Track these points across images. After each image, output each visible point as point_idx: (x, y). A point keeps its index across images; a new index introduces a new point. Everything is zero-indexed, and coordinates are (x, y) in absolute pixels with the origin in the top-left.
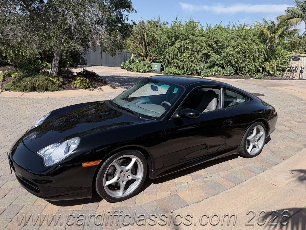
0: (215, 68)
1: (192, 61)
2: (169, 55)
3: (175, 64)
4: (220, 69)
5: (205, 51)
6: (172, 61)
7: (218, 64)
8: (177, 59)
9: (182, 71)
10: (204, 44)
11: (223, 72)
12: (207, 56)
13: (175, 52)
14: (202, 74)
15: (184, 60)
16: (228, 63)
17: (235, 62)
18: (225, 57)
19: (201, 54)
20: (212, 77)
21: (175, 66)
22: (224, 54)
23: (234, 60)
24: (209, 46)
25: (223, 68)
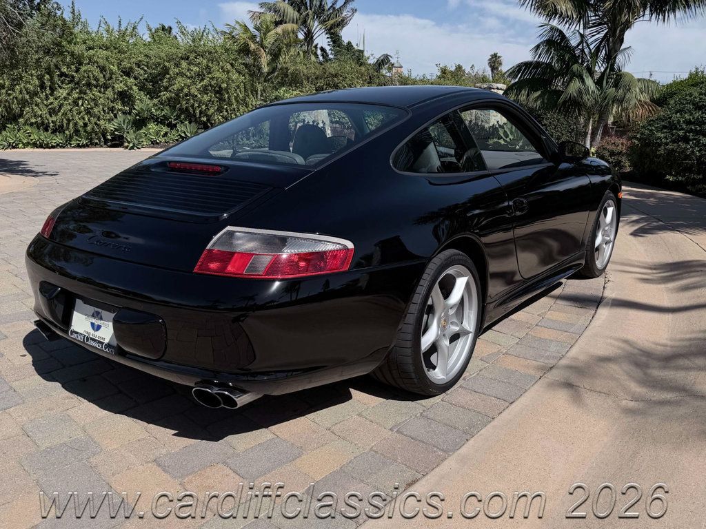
0: (152, 126)
1: (88, 112)
2: (10, 95)
3: (33, 120)
4: (165, 129)
5: (119, 87)
6: (22, 111)
7: (159, 118)
8: (37, 105)
9: (58, 139)
10: (115, 68)
11: (173, 135)
12: (125, 97)
13: (31, 88)
14: (129, 142)
15: (60, 106)
16: (181, 114)
17: (201, 112)
18: (169, 99)
19: (109, 93)
20: (153, 147)
21: (32, 124)
22: (168, 95)
23: (199, 107)
24: (127, 73)
25: (172, 126)
